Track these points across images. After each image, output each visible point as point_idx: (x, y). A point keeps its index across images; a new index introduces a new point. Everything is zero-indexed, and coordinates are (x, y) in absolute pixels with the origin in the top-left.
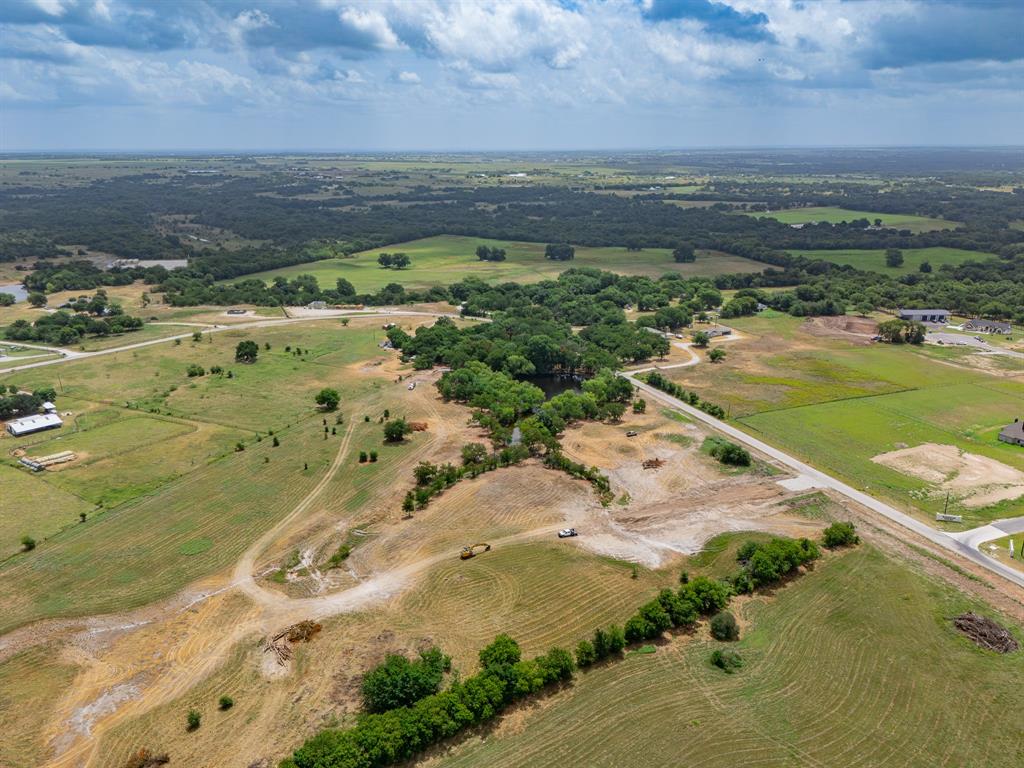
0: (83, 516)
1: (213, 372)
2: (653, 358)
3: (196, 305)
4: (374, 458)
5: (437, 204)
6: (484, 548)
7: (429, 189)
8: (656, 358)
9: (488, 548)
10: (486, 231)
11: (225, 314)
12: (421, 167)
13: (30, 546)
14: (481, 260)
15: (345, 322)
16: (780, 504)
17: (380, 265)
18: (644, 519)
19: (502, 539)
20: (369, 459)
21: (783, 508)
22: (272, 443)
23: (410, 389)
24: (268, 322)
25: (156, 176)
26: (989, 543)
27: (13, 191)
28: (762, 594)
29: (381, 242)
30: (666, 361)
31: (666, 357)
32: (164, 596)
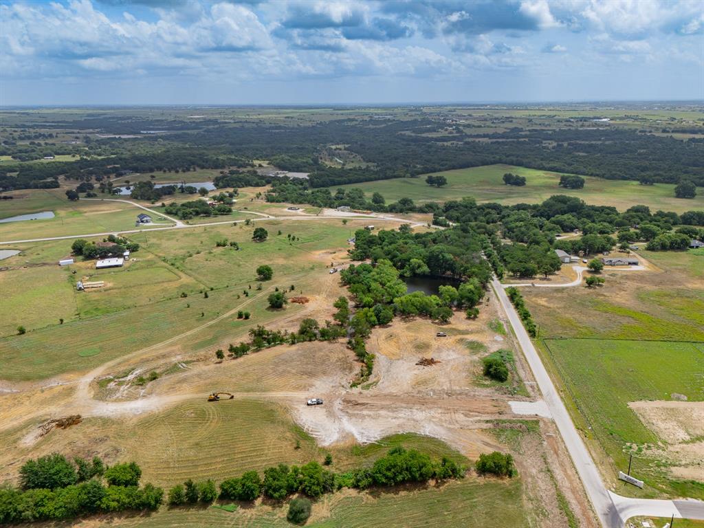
0: (62, 320)
1: (231, 245)
2: (538, 276)
3: (280, 202)
4: (247, 317)
5: (513, 142)
6: (230, 396)
7: (521, 130)
8: (541, 276)
9: (232, 397)
10: (530, 163)
11: (286, 210)
12: (534, 114)
13: (22, 332)
14: (506, 184)
15: (345, 222)
16: (487, 422)
17: (427, 184)
18: (363, 404)
19: (251, 393)
20: (244, 317)
21: (485, 426)
22: (204, 296)
23: (330, 273)
24: (303, 217)
25: (353, 120)
26: (646, 519)
27: (273, 128)
28: (371, 493)
29: (444, 167)
30: (549, 280)
31: (550, 277)
32: (42, 378)
